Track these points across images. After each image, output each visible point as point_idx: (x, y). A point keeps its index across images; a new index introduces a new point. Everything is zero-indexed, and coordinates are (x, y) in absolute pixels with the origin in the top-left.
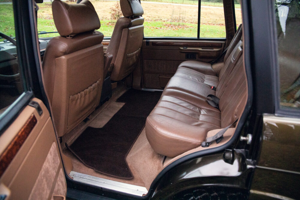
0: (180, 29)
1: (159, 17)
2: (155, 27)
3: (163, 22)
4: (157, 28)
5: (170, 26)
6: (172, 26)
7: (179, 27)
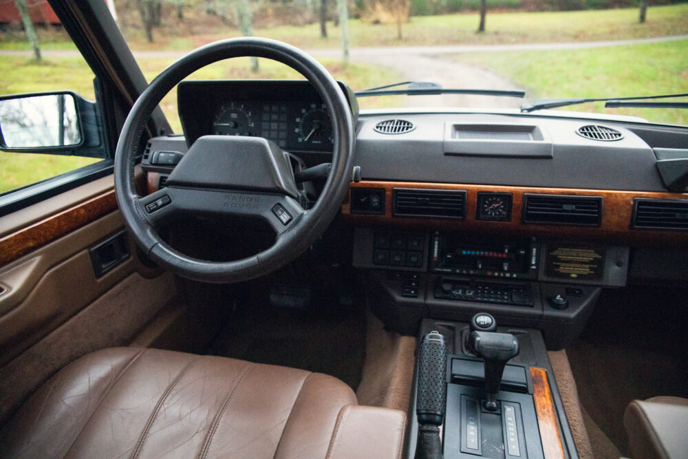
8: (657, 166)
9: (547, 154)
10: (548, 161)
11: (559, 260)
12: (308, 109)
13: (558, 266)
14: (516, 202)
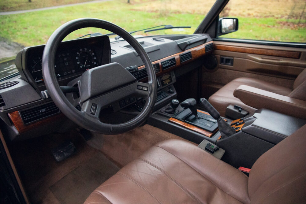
0: (301, 28)
1: (270, 13)
2: (266, 25)
3: (276, 19)
4: (270, 25)
5: (286, 24)
6: (289, 24)
7: (299, 26)
8: (178, 45)
9: (158, 49)
10: (159, 50)
11: (164, 80)
12: (79, 52)
13: (164, 83)
14: (160, 64)
